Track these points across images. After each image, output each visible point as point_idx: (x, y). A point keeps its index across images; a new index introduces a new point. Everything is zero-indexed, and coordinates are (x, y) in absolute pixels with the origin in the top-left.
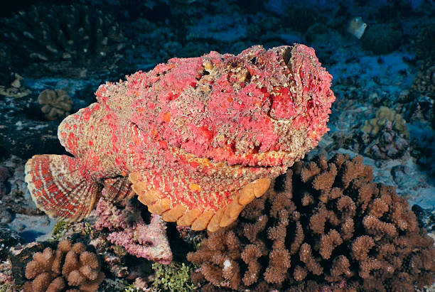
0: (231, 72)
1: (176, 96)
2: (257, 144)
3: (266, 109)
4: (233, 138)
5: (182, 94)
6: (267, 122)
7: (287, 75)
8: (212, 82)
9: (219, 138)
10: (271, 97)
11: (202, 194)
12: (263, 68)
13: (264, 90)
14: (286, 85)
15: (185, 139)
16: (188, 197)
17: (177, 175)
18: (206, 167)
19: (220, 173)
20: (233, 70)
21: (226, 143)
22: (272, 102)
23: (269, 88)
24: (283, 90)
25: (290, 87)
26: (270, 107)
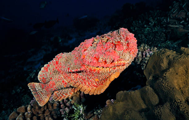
0: (102, 39)
1: (86, 49)
2: (113, 60)
3: (114, 48)
4: (105, 59)
5: (88, 48)
6: (115, 52)
7: (119, 37)
8: (97, 44)
9: (101, 60)
10: (115, 45)
11: (99, 82)
12: (112, 37)
13: (112, 43)
14: (119, 40)
15: (90, 62)
16: (95, 84)
17: (90, 78)
18: (98, 70)
19: (103, 71)
20: (103, 39)
21: (103, 61)
22: (115, 46)
23: (114, 42)
24: (118, 42)
25: (120, 41)
26: (115, 48)
